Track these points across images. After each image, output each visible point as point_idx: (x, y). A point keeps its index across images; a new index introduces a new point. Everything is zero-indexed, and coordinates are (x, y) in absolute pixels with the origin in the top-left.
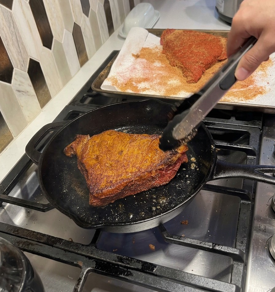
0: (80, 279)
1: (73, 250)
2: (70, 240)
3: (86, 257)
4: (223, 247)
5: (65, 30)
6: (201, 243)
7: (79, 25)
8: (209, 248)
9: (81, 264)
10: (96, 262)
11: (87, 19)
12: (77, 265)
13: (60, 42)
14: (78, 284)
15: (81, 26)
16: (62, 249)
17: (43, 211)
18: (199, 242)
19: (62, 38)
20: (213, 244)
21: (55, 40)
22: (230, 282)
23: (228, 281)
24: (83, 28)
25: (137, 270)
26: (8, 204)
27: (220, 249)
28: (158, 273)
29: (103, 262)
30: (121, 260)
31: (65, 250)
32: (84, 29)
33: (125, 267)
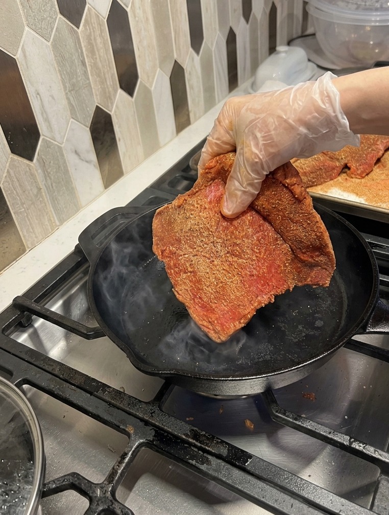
0: (126, 454)
1: (121, 406)
2: (122, 390)
3: (142, 420)
4: (368, 446)
5: (159, 69)
6: (330, 433)
7: (182, 66)
8: (343, 444)
9: (130, 430)
10: (156, 432)
11: (197, 59)
12: (124, 432)
13: (150, 88)
14: (120, 462)
15: (185, 68)
16: (106, 402)
17: (87, 337)
18: (328, 430)
19: (153, 81)
20: (351, 438)
21: (141, 82)
22: (369, 508)
23: (367, 505)
24: (188, 72)
25: (219, 457)
26: (41, 320)
27: (361, 448)
28: (252, 470)
29: (166, 434)
30: (196, 436)
31: (110, 404)
32: (190, 74)
33: (200, 449)
